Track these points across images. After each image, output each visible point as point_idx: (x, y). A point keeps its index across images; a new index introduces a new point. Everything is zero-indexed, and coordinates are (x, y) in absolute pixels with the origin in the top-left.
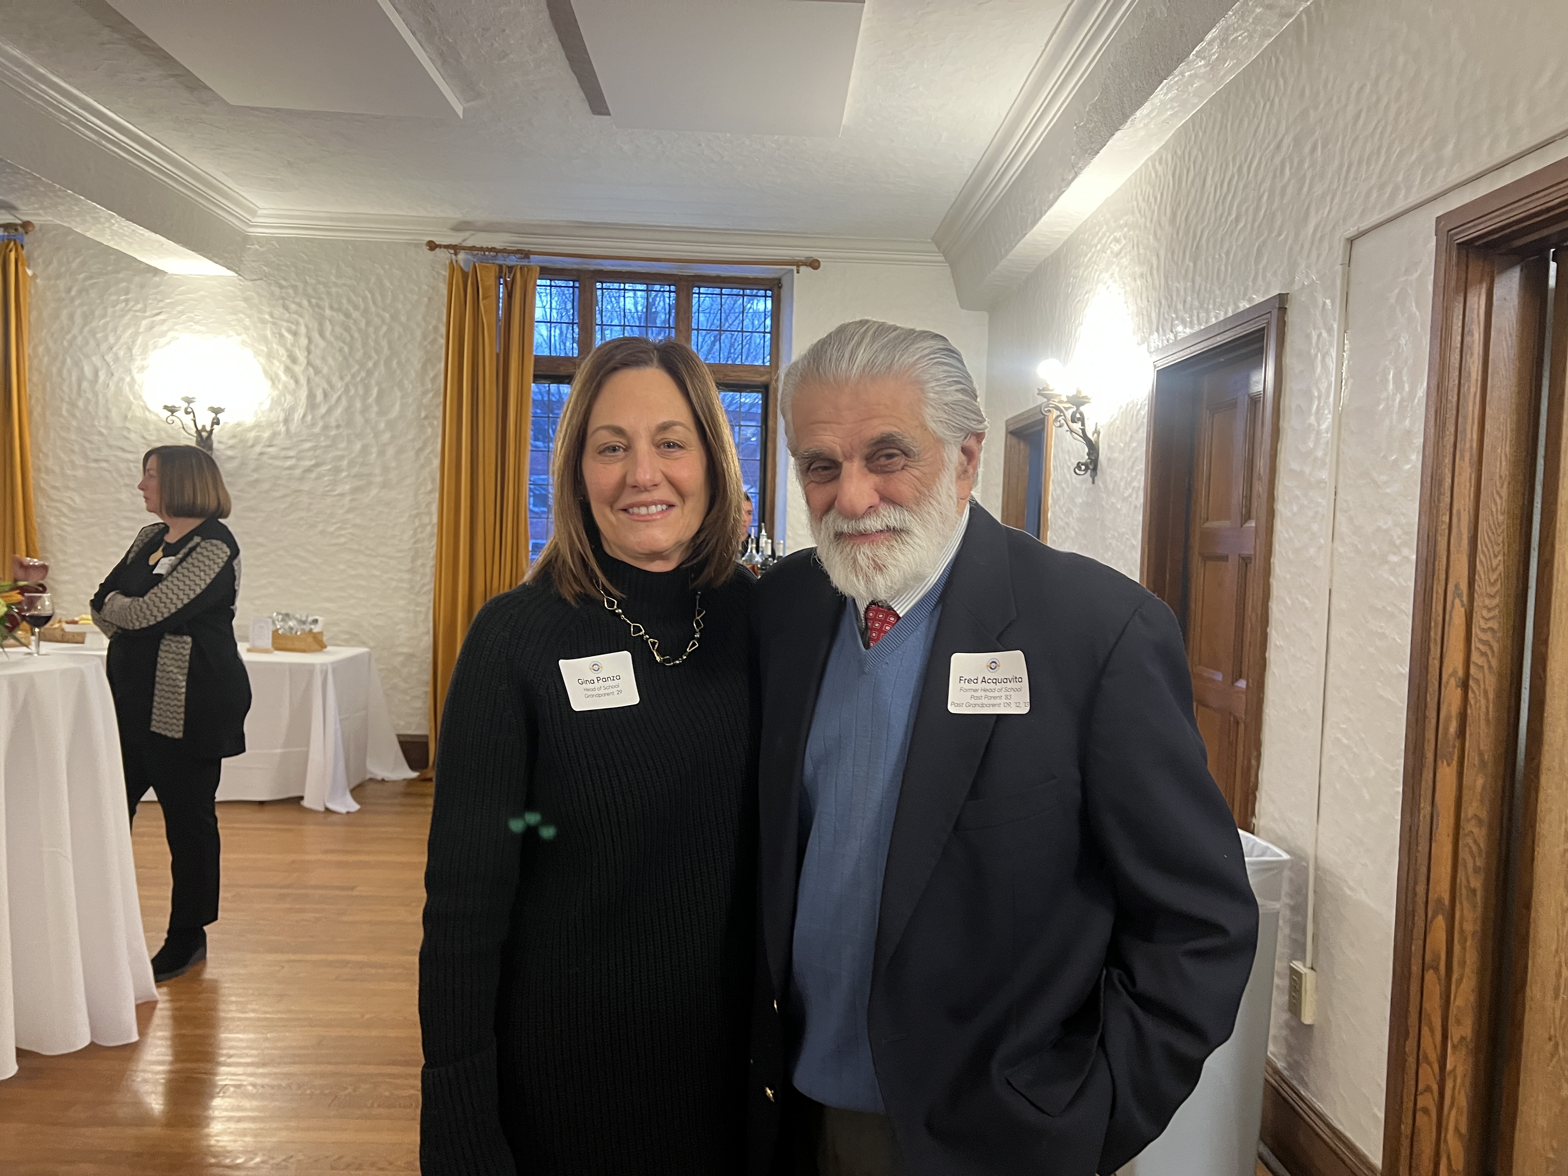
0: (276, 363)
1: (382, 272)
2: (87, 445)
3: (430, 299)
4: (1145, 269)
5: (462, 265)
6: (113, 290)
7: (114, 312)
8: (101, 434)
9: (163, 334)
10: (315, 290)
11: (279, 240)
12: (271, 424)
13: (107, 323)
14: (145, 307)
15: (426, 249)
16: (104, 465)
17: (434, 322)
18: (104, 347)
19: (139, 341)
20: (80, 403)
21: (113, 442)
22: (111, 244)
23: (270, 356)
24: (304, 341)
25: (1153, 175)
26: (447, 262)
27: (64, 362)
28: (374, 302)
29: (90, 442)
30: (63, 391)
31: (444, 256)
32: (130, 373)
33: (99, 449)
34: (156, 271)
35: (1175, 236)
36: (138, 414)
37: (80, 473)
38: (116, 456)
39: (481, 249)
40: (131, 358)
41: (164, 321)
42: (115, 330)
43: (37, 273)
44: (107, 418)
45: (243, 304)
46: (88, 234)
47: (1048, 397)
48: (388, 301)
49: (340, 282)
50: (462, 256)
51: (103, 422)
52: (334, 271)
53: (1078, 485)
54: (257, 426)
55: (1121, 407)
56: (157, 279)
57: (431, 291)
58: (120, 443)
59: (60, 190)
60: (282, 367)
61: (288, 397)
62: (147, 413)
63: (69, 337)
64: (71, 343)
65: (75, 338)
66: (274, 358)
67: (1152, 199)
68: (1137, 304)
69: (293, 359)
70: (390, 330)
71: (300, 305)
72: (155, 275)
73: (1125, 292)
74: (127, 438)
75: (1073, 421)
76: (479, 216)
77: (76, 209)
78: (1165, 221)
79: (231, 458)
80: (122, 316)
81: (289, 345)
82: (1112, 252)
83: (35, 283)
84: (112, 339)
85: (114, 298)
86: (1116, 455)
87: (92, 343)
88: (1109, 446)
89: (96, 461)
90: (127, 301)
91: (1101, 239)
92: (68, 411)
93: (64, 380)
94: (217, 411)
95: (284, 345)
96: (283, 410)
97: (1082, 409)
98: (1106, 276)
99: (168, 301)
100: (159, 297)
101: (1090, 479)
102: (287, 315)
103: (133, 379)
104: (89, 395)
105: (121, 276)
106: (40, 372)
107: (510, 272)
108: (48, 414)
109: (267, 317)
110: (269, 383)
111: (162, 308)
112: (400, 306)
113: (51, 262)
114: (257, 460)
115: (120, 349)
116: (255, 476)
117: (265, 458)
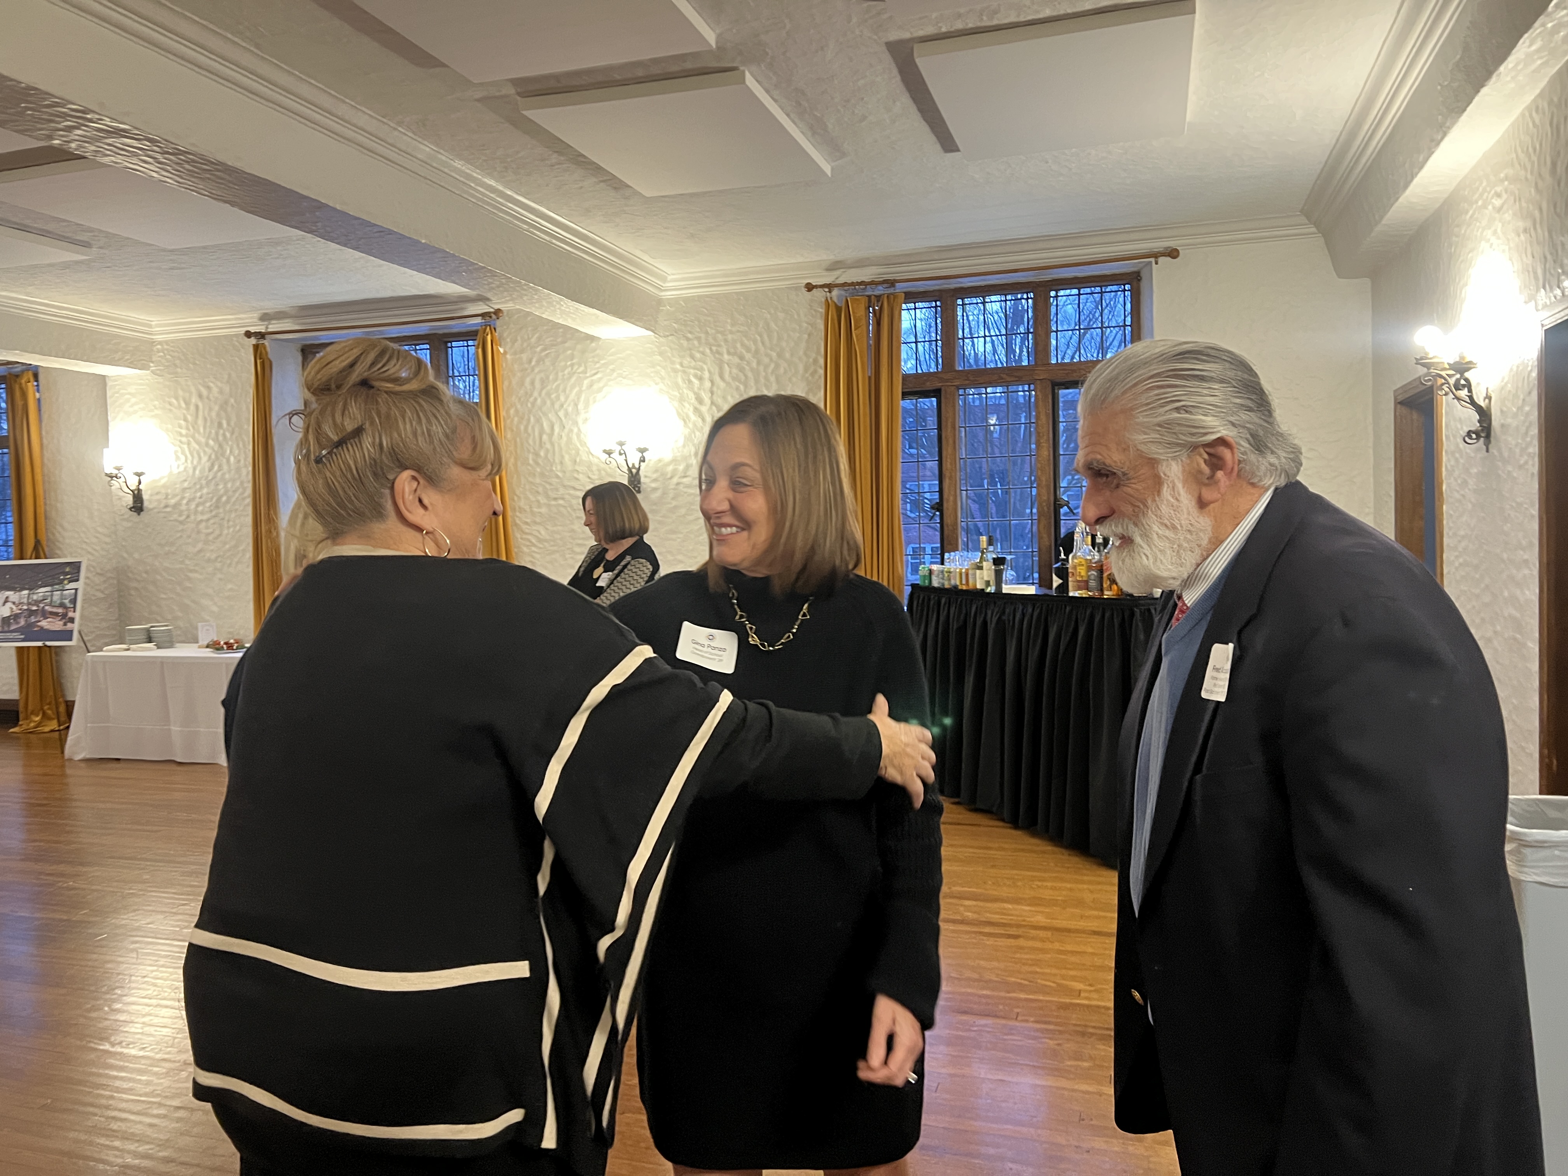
0: (686, 405)
1: (769, 316)
2: (548, 486)
3: (809, 335)
4: (1529, 224)
5: (836, 301)
6: (561, 357)
7: (564, 375)
8: (557, 477)
9: (600, 390)
10: (715, 339)
11: (686, 300)
12: (685, 458)
13: (558, 386)
14: (586, 367)
15: (804, 290)
16: (561, 502)
17: (814, 355)
18: (557, 406)
19: (582, 398)
20: (542, 454)
21: (567, 483)
22: (561, 321)
23: (682, 400)
24: (708, 384)
25: (1531, 125)
26: (823, 300)
27: (529, 420)
28: (763, 343)
29: (550, 484)
30: (529, 445)
31: (819, 295)
32: (577, 425)
33: (557, 490)
34: (592, 338)
35: (1556, 187)
36: (584, 458)
37: (544, 510)
38: (569, 494)
39: (852, 284)
40: (578, 413)
41: (600, 379)
42: (564, 391)
43: (507, 350)
44: (561, 463)
45: (659, 358)
46: (544, 316)
47: (1427, 366)
48: (775, 342)
49: (734, 329)
50: (835, 292)
51: (559, 467)
52: (729, 321)
53: (1472, 455)
54: (674, 461)
55: (1511, 370)
56: (593, 344)
57: (810, 328)
58: (572, 484)
59: (525, 285)
60: (692, 409)
61: (698, 433)
62: (591, 456)
63: (531, 399)
64: (533, 404)
65: (536, 399)
66: (684, 401)
67: (1531, 150)
68: (1522, 260)
69: (700, 401)
70: (777, 366)
71: (703, 353)
72: (592, 342)
73: (1510, 249)
74: (577, 479)
75: (1457, 389)
76: (849, 255)
77: (536, 297)
78: (1546, 172)
79: (655, 489)
80: (570, 378)
81: (696, 390)
82: (1494, 208)
83: (506, 358)
84: (562, 398)
85: (563, 364)
86: (1509, 420)
87: (548, 402)
88: (1502, 411)
89: (555, 499)
90: (572, 365)
91: (1481, 195)
92: (534, 460)
93: (529, 435)
94: (642, 451)
95: (692, 389)
96: (694, 445)
97: (1467, 375)
98: (1488, 233)
99: (602, 362)
100: (596, 359)
101: (1484, 447)
102: (693, 363)
103: (579, 430)
104: (548, 446)
105: (567, 345)
106: (512, 431)
107: (878, 301)
108: (519, 464)
109: (678, 367)
110: (682, 422)
111: (599, 368)
112: (784, 344)
113: (516, 340)
114: (674, 489)
115: (569, 405)
116: (674, 503)
117: (681, 487)
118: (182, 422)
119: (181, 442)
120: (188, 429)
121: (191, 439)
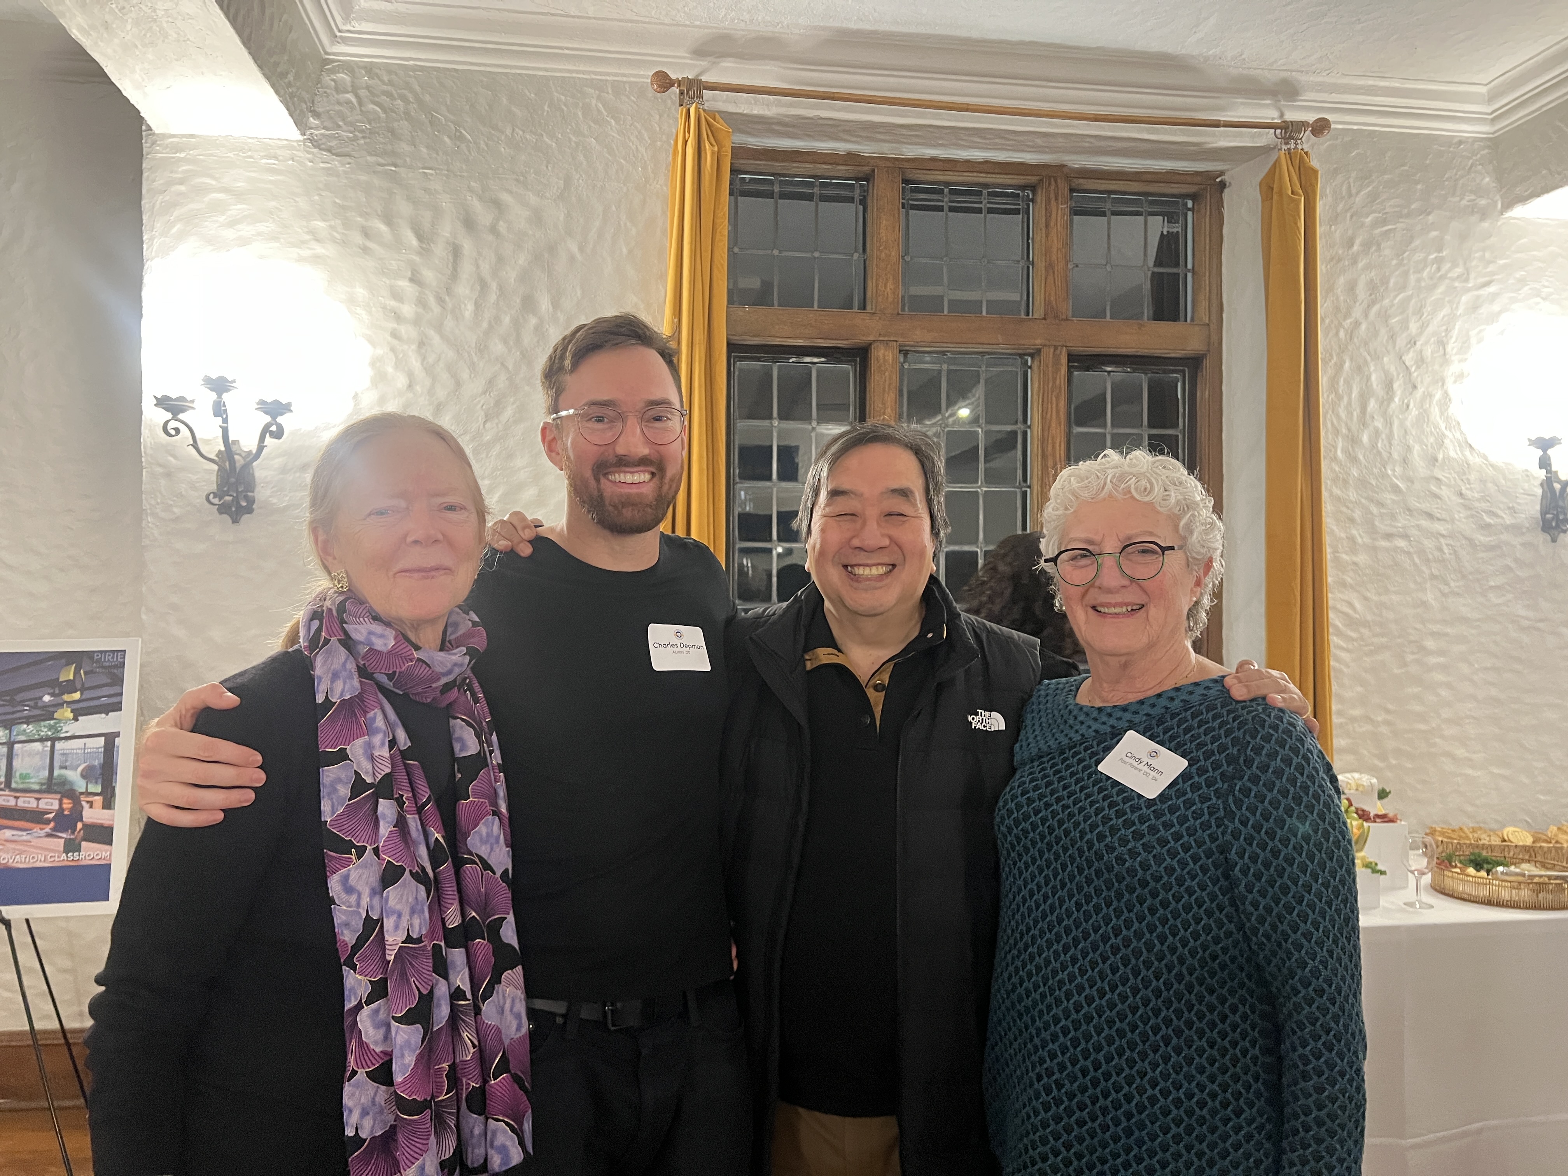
2: (1374, 509)
6: (1417, 242)
7: (1419, 280)
8: (1396, 489)
9: (1493, 318)
14: (1468, 271)
16: (1402, 543)
18: (1401, 341)
19: (1455, 333)
20: (1365, 439)
21: (1414, 503)
29: (1380, 504)
32: (1443, 385)
33: (1393, 517)
36: (1452, 454)
37: (1362, 558)
38: (1418, 527)
40: (1445, 360)
41: (1494, 296)
42: (1419, 312)
44: (1405, 461)
51: (1398, 469)
56: (1486, 225)
58: (1425, 506)
62: (1467, 453)
74: (1436, 496)
80: (1434, 287)
84: (1413, 327)
85: (1419, 256)
87: (1384, 333)
89: (1389, 536)
90: (1439, 261)
92: (1345, 451)
99: (1502, 262)
103: (1446, 395)
104: (1379, 423)
105: (1431, 218)
115: (1426, 343)
118: (404, 284)
119: (395, 335)
120: (421, 302)
121: (432, 333)
